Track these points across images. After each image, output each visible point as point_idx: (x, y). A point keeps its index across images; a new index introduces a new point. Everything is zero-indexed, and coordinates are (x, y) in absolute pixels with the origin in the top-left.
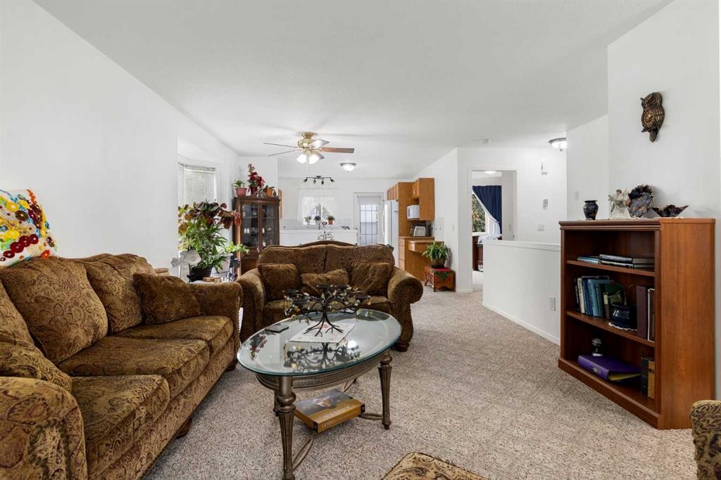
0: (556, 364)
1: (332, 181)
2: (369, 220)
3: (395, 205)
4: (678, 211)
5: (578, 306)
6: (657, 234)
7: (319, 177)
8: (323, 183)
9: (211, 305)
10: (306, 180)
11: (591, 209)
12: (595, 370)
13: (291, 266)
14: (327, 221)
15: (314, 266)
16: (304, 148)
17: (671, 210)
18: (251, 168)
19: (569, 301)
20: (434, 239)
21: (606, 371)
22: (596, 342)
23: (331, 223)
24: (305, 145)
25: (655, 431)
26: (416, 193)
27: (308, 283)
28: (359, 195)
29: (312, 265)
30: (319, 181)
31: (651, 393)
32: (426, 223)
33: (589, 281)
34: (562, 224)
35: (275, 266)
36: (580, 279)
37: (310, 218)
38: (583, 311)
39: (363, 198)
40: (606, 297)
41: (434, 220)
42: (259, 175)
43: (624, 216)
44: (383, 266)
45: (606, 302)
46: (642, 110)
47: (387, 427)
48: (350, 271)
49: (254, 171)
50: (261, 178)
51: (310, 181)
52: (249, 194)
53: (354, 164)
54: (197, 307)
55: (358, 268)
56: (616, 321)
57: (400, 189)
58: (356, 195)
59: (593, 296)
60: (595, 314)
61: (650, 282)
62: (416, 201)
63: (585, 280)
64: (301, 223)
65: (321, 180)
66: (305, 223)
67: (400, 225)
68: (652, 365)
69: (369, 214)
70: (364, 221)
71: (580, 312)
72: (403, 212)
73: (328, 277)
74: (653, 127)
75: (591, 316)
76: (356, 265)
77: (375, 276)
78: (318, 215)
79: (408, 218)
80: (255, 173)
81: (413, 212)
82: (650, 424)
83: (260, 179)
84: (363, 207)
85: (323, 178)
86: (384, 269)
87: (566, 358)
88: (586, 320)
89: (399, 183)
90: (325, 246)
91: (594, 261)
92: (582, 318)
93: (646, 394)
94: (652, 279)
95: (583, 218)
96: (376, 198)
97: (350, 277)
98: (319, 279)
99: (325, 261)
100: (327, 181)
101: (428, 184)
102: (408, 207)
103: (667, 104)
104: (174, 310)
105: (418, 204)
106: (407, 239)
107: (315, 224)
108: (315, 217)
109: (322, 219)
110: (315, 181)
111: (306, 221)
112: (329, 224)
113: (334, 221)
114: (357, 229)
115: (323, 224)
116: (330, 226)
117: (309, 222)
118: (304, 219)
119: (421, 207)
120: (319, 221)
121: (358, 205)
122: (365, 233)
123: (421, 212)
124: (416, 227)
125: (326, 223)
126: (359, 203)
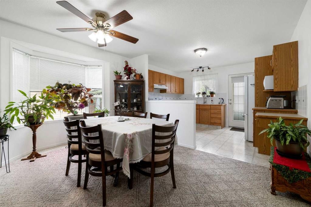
1: (209, 68)
7: (201, 67)
8: (203, 71)
10: (193, 71)
20: (297, 113)
23: (212, 96)
30: (201, 70)
37: (199, 93)
41: (297, 89)
51: (195, 71)
53: (206, 49)
57: (256, 65)
58: (230, 76)
64: (194, 96)
66: (196, 96)
67: (256, 97)
70: (237, 95)
72: (260, 85)
78: (205, 91)
84: (236, 84)
85: (203, 68)
89: (256, 59)
100: (206, 69)
101: (287, 50)
106: (256, 110)
107: (202, 97)
108: (203, 93)
109: (207, 94)
110: (198, 70)
111: (197, 95)
112: (211, 97)
113: (214, 94)
114: (231, 100)
115: (207, 96)
116: (212, 98)
117: (198, 95)
118: (196, 94)
119: (277, 77)
120: (205, 95)
121: (232, 83)
122: (237, 103)
123: (276, 82)
124: (270, 98)
125: (209, 96)
126: (233, 82)
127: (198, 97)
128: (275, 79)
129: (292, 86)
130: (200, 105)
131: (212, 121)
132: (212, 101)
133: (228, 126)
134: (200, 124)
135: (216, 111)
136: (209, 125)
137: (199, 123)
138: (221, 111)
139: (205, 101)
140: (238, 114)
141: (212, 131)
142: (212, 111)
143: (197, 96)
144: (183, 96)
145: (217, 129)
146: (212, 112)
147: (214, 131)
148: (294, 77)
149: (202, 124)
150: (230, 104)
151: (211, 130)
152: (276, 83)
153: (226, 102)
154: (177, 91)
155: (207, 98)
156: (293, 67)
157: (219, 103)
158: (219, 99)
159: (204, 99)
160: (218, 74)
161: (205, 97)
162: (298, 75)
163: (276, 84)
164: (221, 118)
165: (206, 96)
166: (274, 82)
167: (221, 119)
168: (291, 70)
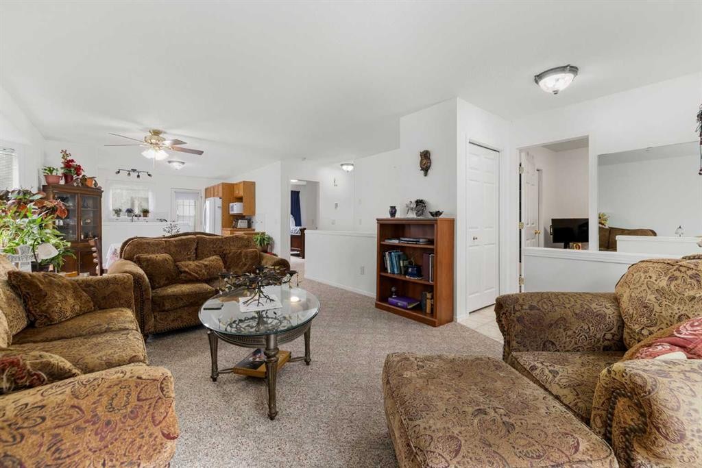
0: (374, 306)
1: (149, 175)
3: (219, 202)
4: (441, 214)
5: (386, 269)
6: (435, 225)
7: (134, 170)
8: (138, 176)
9: (104, 298)
10: (119, 172)
11: (393, 211)
12: (399, 304)
13: (166, 256)
15: (187, 255)
16: (152, 143)
17: (438, 213)
18: (65, 154)
19: (382, 266)
20: (254, 230)
21: (405, 303)
22: (393, 289)
24: (153, 141)
25: (434, 328)
26: (240, 192)
27: (187, 270)
28: (177, 190)
29: (185, 254)
30: (134, 175)
31: (428, 310)
32: (248, 218)
33: (393, 253)
34: (378, 220)
35: (153, 256)
36: (387, 253)
37: (120, 210)
38: (389, 271)
39: (181, 193)
40: (401, 262)
41: (254, 215)
42: (77, 163)
43: (412, 215)
44: (253, 252)
45: (402, 265)
46: (420, 159)
47: (308, 364)
48: (224, 257)
49: (69, 158)
50: (80, 166)
51: (124, 174)
52: (62, 182)
53: (183, 163)
54: (90, 302)
55: (231, 254)
56: (412, 275)
57: (223, 189)
58: (174, 190)
59: (394, 262)
60: (396, 272)
61: (432, 251)
62: (240, 199)
63: (390, 253)
65: (136, 174)
67: (223, 219)
68: (429, 296)
71: (387, 272)
72: (225, 209)
73: (206, 263)
74: (426, 169)
75: (394, 273)
76: (228, 251)
77: (249, 260)
78: (132, 208)
79: (231, 213)
80: (72, 161)
81: (236, 208)
82: (431, 325)
83: (78, 169)
84: (180, 201)
85: (139, 172)
86: (254, 254)
87: (380, 301)
88: (392, 276)
89: (223, 183)
90: (194, 236)
91: (396, 242)
92: (388, 275)
93: (426, 311)
94: (433, 249)
95: (388, 216)
96: (193, 194)
97: (225, 262)
98: (197, 266)
99: (196, 249)
100: (143, 175)
101: (250, 187)
102: (231, 204)
103: (432, 157)
104: (68, 307)
105: (242, 202)
110: (129, 174)
112: (143, 217)
113: (149, 214)
119: (244, 204)
121: (176, 199)
123: (245, 208)
124: (240, 220)
125: (140, 216)
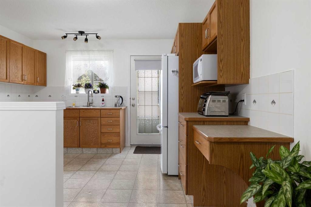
1: (97, 37)
2: (148, 89)
7: (82, 33)
8: (86, 40)
10: (65, 37)
14: (99, 89)
23: (103, 92)
28: (138, 58)
30: (82, 38)
32: (229, 89)
37: (79, 86)
51: (71, 38)
58: (133, 58)
64: (68, 91)
65: (84, 37)
66: (73, 92)
67: (181, 95)
69: (148, 80)
70: (143, 90)
72: (186, 72)
78: (90, 82)
79: (196, 81)
84: (142, 72)
85: (87, 35)
89: (180, 25)
100: (92, 39)
105: (214, 52)
106: (190, 121)
107: (85, 93)
108: (86, 85)
109: (94, 87)
110: (76, 38)
111: (74, 88)
112: (101, 93)
113: (107, 89)
114: (134, 99)
115: (94, 92)
116: (103, 94)
117: (77, 90)
118: (72, 87)
119: (222, 57)
120: (90, 89)
121: (136, 70)
122: (144, 105)
123: (221, 66)
124: (210, 97)
125: (98, 91)
126: (137, 68)
127: (77, 93)
128: (220, 61)
129: (242, 75)
130: (80, 109)
131: (104, 141)
132: (103, 100)
133: (129, 145)
134: (80, 149)
135: (111, 120)
136: (97, 148)
137: (78, 147)
138: (119, 121)
139: (90, 101)
140: (144, 122)
141: (103, 161)
142: (104, 121)
143: (75, 90)
144: (44, 91)
145: (113, 154)
146: (103, 123)
147: (107, 162)
148: (244, 58)
149: (84, 147)
150: (133, 105)
151: (101, 158)
152: (221, 69)
153: (127, 103)
154: (26, 78)
155: (94, 94)
156: (243, 41)
157: (116, 106)
158: (116, 96)
159: (89, 96)
160: (113, 51)
161: (90, 92)
162: (249, 56)
163: (221, 71)
164: (119, 133)
165: (92, 91)
166: (219, 66)
167: (119, 136)
168: (241, 47)
